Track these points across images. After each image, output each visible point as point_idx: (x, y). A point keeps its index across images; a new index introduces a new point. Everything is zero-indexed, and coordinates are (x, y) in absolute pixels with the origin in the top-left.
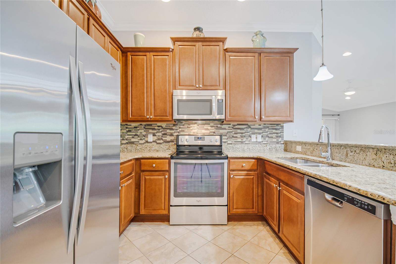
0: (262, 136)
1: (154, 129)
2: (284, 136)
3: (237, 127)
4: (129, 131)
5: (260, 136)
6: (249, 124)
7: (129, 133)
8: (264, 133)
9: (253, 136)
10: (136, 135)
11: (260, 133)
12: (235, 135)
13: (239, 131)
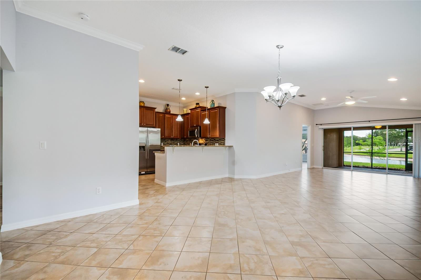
0: (219, 144)
1: (191, 141)
2: (225, 144)
3: (211, 140)
4: (186, 142)
5: (218, 144)
6: (215, 138)
7: (186, 143)
8: (219, 143)
9: (216, 144)
10: (188, 143)
11: (218, 143)
12: (211, 143)
13: (212, 142)
